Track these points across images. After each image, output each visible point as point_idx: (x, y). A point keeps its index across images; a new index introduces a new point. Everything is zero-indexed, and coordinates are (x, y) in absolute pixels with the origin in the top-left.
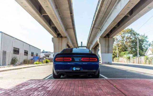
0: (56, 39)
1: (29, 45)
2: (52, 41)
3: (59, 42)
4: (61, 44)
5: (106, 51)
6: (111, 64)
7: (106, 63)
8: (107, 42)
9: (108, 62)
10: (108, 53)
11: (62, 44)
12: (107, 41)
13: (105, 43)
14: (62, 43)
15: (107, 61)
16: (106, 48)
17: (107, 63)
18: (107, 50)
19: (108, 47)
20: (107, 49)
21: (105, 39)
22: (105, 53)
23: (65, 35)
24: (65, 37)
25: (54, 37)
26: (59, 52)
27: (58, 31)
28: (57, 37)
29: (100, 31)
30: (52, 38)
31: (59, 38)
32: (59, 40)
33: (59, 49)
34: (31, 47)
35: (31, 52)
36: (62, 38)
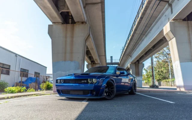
0: (60, 28)
1: (14, 55)
2: (49, 33)
4: (72, 42)
11: (74, 39)
13: (189, 35)
14: (72, 37)
21: (188, 23)
23: (84, 20)
24: (83, 23)
25: (54, 24)
26: (65, 61)
27: (61, 6)
28: (61, 24)
29: (167, 9)
30: (49, 25)
31: (65, 25)
32: (66, 30)
33: (65, 53)
34: (20, 59)
35: (19, 68)
36: (74, 25)
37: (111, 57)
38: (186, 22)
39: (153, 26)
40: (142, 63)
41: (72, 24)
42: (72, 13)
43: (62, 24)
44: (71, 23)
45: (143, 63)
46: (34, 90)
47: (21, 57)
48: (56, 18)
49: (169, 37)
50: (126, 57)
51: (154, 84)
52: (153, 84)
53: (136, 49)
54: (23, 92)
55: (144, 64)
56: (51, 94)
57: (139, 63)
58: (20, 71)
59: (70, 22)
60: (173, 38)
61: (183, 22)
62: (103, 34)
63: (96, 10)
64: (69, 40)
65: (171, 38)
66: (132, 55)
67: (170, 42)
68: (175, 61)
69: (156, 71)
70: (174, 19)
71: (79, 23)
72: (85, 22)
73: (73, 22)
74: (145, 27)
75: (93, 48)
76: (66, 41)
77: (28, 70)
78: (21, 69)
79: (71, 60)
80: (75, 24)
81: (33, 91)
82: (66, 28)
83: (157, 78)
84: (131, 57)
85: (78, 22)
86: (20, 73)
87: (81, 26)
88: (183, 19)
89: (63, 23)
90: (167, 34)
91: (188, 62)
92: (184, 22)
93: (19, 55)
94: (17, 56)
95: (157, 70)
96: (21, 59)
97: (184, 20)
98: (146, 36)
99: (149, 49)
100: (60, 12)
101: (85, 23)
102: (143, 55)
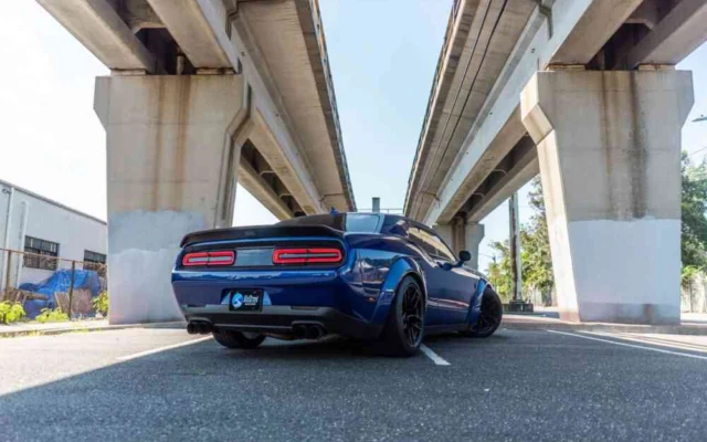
0: (137, 90)
2: (97, 107)
3: (160, 115)
4: (182, 137)
5: (610, 197)
6: (675, 326)
7: (620, 317)
8: (626, 113)
9: (647, 308)
10: (638, 211)
11: (191, 131)
12: (624, 97)
13: (605, 121)
14: (182, 123)
15: (633, 298)
16: (609, 169)
17: (637, 313)
18: (623, 190)
19: (638, 152)
20: (622, 174)
21: (603, 79)
22: (610, 213)
23: (223, 59)
24: (222, 71)
25: (116, 73)
26: (154, 209)
27: (138, 7)
28: (144, 73)
29: (536, 27)
30: (98, 78)
31: (157, 77)
32: (161, 98)
33: (156, 181)
34: (23, 203)
35: (20, 237)
36: (190, 78)
37: (376, 201)
38: (597, 74)
39: (500, 90)
40: (477, 222)
41: (185, 77)
42: (173, 33)
43: (148, 73)
44: (183, 73)
45: (481, 222)
46: (65, 315)
47: (26, 196)
48: (117, 50)
49: (538, 129)
50: (420, 199)
51: (518, 298)
52: (515, 298)
53: (452, 173)
54: (13, 322)
55: (482, 226)
56: (90, 330)
57: (465, 223)
58: (22, 249)
59: (179, 67)
60: (548, 133)
61: (586, 73)
62: (322, 117)
63: (281, 24)
64: (169, 133)
65: (544, 130)
66: (441, 194)
67: (540, 148)
68: (555, 215)
69: (536, 254)
70: (555, 64)
71: (210, 72)
72: (231, 69)
73: (190, 70)
74: (467, 92)
75: (285, 167)
76: (158, 138)
77: (57, 245)
78: (28, 238)
79: (177, 209)
80: (193, 77)
81: (58, 320)
82: (162, 88)
83: (540, 278)
84: (438, 199)
85: (206, 68)
86: (22, 256)
87: (217, 83)
88: (587, 61)
89: (150, 70)
90: (530, 117)
91: (597, 218)
92: (591, 73)
93: (18, 189)
94: (9, 193)
95: (540, 249)
96: (27, 203)
97: (592, 65)
98: (479, 125)
99: (489, 172)
100: (137, 29)
101: (229, 72)
102: (472, 192)
